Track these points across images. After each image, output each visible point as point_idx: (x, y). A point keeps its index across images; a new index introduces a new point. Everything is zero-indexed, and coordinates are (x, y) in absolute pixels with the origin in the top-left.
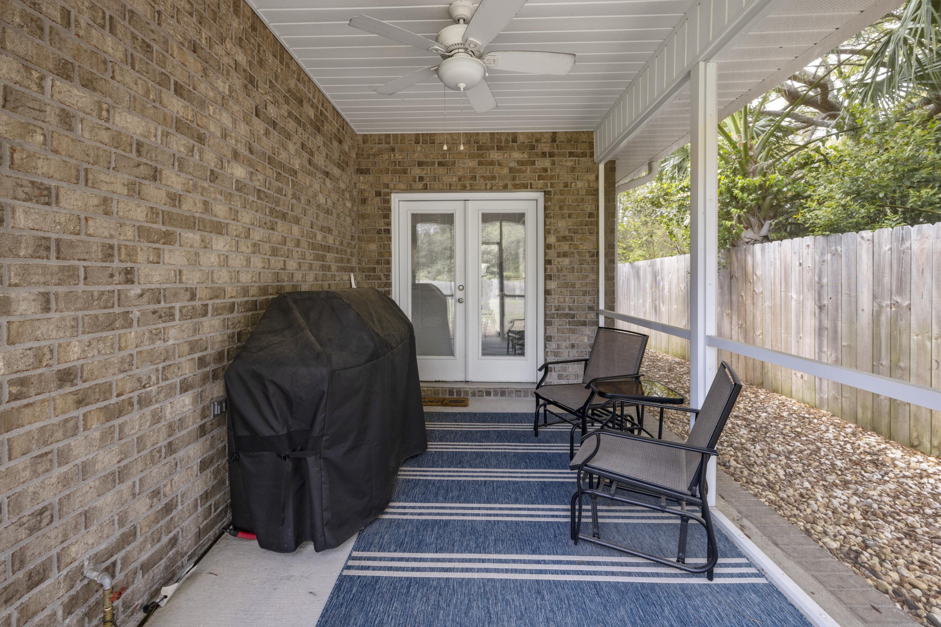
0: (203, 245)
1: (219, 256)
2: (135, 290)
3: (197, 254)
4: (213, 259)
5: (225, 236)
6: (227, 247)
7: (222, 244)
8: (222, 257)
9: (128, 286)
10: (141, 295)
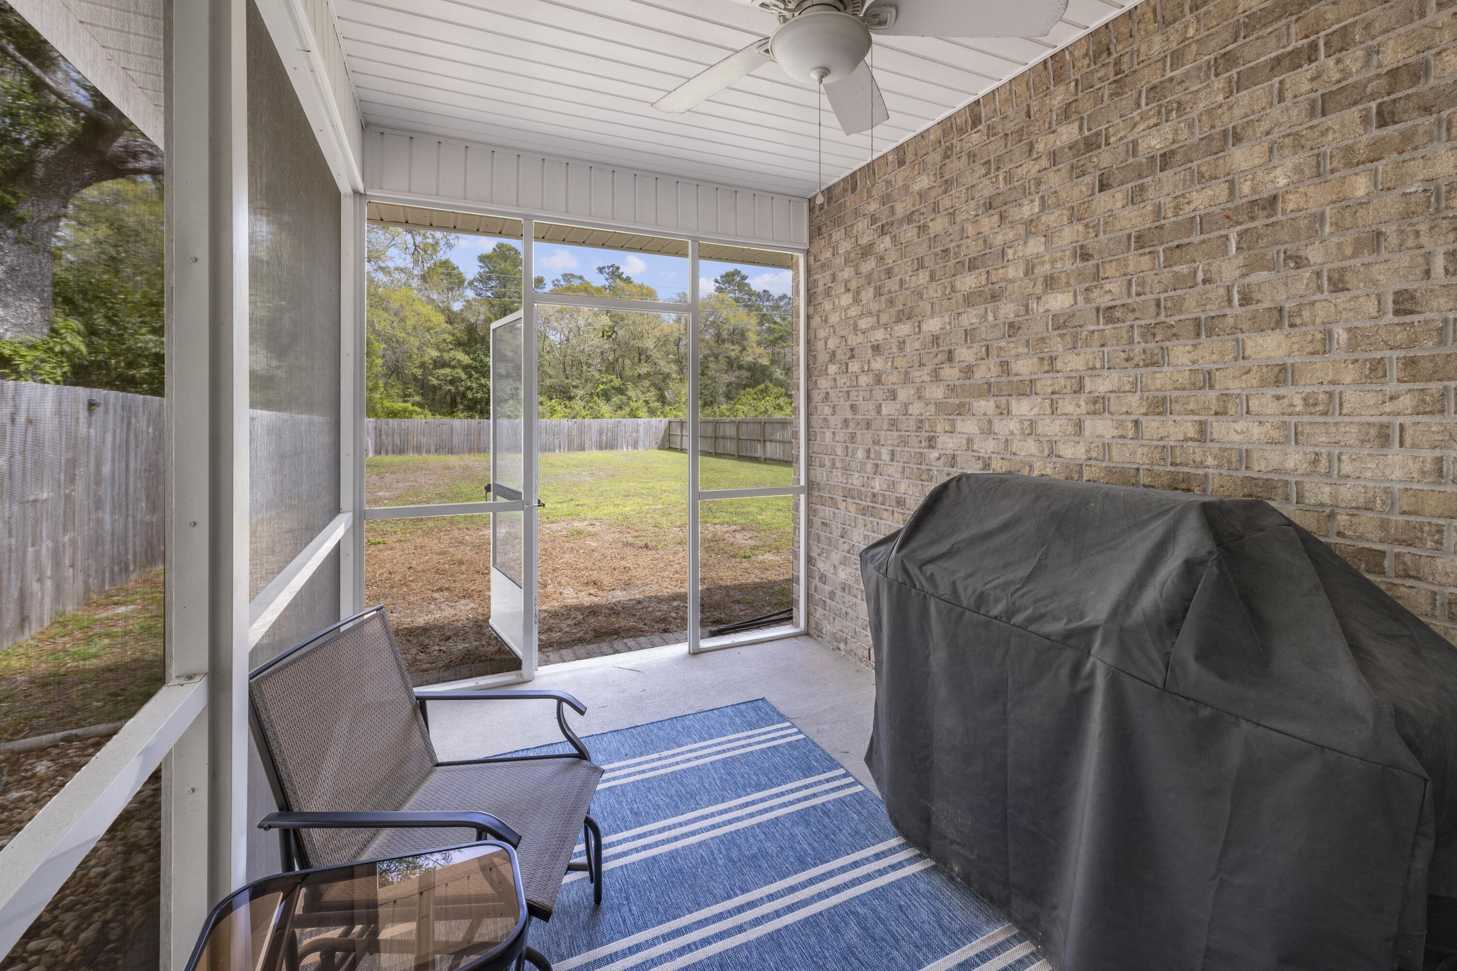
0: (998, 411)
1: (1021, 422)
2: (934, 454)
3: (990, 422)
4: (1013, 425)
5: (1034, 397)
6: (1036, 410)
7: (1028, 408)
8: (1026, 424)
9: (931, 450)
10: (939, 458)
